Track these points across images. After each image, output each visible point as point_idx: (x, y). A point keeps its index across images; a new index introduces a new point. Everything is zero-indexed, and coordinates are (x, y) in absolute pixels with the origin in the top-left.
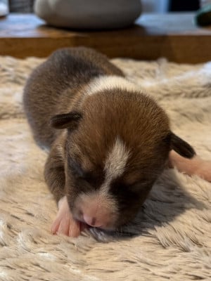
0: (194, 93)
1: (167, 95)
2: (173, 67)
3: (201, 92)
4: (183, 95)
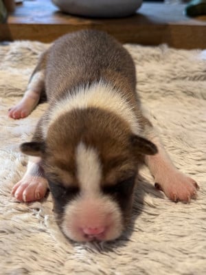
0: (196, 77)
1: (175, 79)
2: (173, 52)
3: (202, 76)
4: (188, 78)
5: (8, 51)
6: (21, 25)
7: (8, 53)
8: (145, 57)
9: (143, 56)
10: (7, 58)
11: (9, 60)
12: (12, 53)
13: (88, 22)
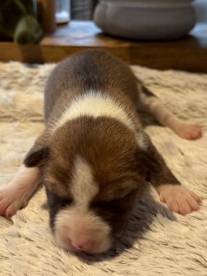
5: (36, 74)
6: (53, 47)
7: (36, 77)
8: (190, 85)
9: (187, 84)
10: (34, 82)
11: (37, 84)
12: (40, 77)
13: (126, 45)
